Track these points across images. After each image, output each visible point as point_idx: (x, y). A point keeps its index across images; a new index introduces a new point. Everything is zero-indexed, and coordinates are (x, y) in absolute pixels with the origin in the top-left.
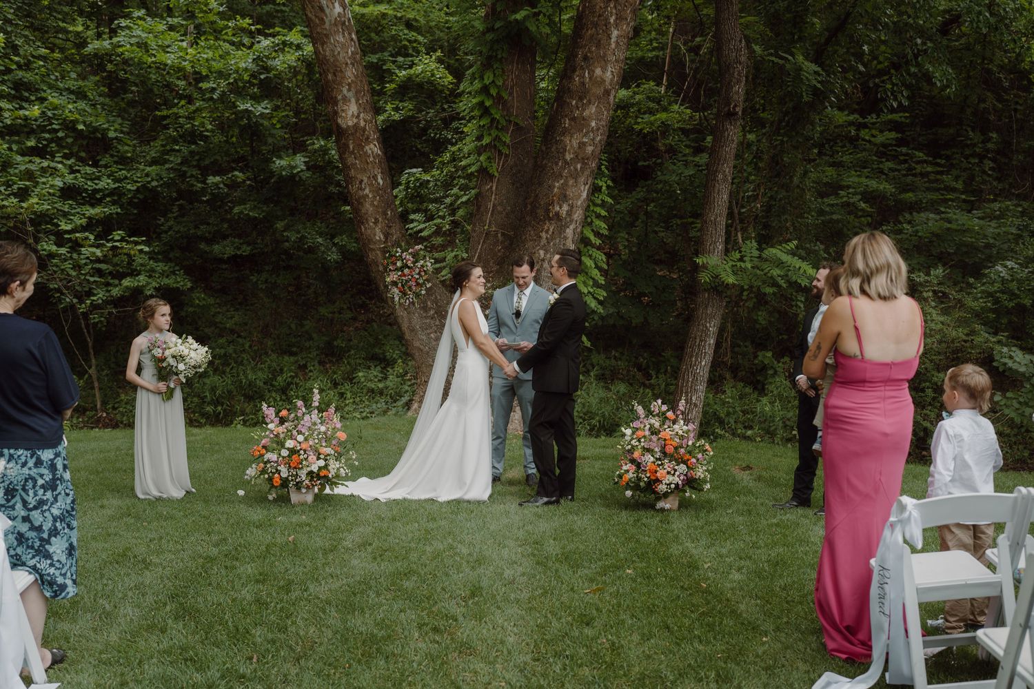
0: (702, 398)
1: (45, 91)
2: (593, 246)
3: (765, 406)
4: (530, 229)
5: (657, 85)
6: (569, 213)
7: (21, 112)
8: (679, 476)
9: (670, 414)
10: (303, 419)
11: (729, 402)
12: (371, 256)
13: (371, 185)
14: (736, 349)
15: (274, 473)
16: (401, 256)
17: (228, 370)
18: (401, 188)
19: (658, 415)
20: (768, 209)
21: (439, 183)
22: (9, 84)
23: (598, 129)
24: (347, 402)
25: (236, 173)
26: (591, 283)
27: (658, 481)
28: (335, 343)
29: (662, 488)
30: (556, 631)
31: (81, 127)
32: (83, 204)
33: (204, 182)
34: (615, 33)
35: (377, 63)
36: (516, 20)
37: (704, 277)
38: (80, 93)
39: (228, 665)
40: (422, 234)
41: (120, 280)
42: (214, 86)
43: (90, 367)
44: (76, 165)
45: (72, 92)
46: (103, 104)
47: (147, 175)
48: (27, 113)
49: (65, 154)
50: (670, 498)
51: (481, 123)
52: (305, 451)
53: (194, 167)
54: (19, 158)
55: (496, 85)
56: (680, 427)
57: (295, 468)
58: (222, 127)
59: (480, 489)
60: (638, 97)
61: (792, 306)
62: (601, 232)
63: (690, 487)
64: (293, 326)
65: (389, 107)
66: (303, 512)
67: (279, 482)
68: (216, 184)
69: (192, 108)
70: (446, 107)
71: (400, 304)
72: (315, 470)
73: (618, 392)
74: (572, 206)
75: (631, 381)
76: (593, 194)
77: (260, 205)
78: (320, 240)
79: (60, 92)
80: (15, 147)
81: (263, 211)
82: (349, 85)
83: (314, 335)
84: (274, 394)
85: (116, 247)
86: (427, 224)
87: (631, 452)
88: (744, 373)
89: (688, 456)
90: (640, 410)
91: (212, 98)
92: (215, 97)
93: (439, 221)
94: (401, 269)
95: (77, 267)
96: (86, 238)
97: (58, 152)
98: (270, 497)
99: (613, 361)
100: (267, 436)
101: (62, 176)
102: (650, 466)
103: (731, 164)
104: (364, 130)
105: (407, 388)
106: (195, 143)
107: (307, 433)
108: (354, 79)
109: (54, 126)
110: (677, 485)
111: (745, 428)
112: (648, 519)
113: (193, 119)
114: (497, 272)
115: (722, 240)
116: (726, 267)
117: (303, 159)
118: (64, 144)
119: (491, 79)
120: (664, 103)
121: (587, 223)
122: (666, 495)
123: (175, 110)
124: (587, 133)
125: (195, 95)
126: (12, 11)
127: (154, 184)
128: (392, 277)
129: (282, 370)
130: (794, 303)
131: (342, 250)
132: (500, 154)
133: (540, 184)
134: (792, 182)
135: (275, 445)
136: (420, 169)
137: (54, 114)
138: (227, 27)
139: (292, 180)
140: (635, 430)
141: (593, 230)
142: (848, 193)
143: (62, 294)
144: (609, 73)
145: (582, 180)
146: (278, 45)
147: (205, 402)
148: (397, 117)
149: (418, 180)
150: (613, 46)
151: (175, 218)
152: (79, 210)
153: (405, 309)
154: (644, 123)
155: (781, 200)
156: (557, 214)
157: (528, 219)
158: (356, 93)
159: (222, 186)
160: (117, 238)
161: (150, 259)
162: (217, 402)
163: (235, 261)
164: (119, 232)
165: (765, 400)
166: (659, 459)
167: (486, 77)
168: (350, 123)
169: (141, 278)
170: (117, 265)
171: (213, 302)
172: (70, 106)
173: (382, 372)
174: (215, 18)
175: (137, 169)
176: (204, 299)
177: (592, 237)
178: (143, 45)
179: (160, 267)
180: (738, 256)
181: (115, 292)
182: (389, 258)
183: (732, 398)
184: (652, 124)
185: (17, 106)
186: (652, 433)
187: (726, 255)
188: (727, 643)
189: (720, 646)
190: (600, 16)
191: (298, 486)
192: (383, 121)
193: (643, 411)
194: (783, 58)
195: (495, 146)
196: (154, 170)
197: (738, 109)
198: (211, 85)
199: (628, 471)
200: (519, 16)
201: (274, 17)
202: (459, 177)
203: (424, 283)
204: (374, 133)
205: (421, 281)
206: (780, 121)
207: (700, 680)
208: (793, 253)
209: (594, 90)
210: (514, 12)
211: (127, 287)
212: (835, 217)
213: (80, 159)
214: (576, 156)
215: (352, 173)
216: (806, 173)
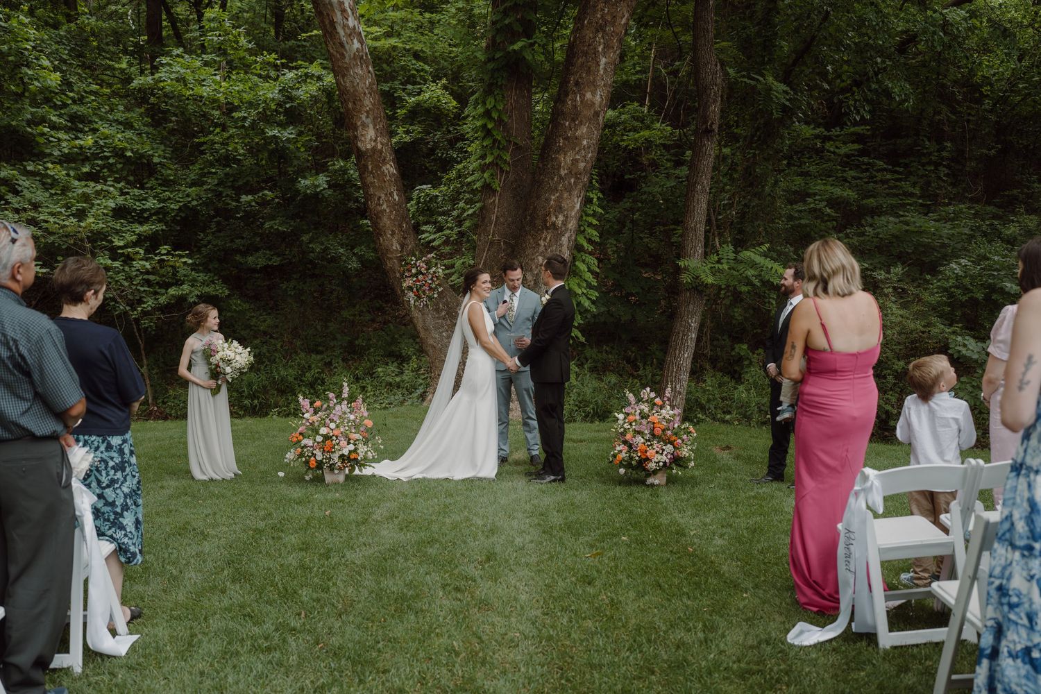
0: (686, 386)
1: (97, 123)
2: (586, 252)
3: (741, 393)
4: (529, 238)
5: (640, 106)
6: (565, 223)
7: (77, 142)
8: (666, 455)
9: (658, 400)
10: (334, 409)
11: (709, 390)
12: (389, 264)
13: (388, 201)
14: (715, 343)
15: (310, 457)
16: (415, 264)
17: (262, 367)
18: (413, 202)
19: (647, 401)
20: (742, 215)
21: (446, 198)
22: (65, 117)
23: (589, 147)
24: (368, 394)
25: (266, 192)
26: (585, 285)
27: (648, 459)
28: (357, 342)
29: (652, 466)
30: (562, 590)
31: (129, 154)
32: (133, 223)
33: (238, 201)
34: (603, 61)
35: (389, 91)
36: (514, 50)
37: (686, 278)
38: (127, 123)
39: (280, 620)
40: (434, 244)
41: (167, 289)
42: (245, 115)
43: (142, 367)
44: (126, 188)
45: (120, 123)
46: (147, 133)
47: (188, 196)
48: (82, 143)
49: (115, 178)
50: (659, 475)
51: (485, 144)
52: (337, 437)
53: (229, 187)
54: (76, 183)
55: (497, 110)
56: (667, 412)
57: (328, 452)
58: (253, 150)
59: (489, 469)
60: (623, 117)
61: (766, 303)
62: (593, 239)
63: (677, 465)
64: (319, 328)
65: (400, 130)
66: (336, 490)
67: (315, 464)
68: (249, 202)
69: (226, 135)
70: (451, 129)
71: (415, 306)
72: (346, 454)
73: (609, 382)
74: (566, 217)
75: (621, 373)
76: (585, 206)
77: (288, 221)
78: (341, 251)
79: (110, 123)
80: (72, 173)
81: (291, 226)
82: (367, 112)
83: (338, 336)
84: (303, 389)
85: (163, 260)
86: (438, 235)
87: (623, 434)
88: (722, 364)
89: (674, 437)
90: (631, 397)
91: (243, 126)
92: (246, 125)
93: (448, 232)
94: (416, 275)
95: (129, 278)
96: (137, 253)
97: (109, 176)
98: (307, 478)
99: (605, 355)
101: (114, 198)
102: (640, 446)
103: (709, 176)
104: (381, 152)
105: (421, 381)
106: (229, 166)
107: (338, 421)
108: (371, 106)
109: (106, 154)
110: (665, 463)
111: (724, 413)
112: (639, 492)
113: (227, 144)
115: (701, 244)
116: (706, 268)
117: (325, 179)
118: (115, 169)
119: (493, 104)
120: (647, 122)
121: (580, 231)
122: (655, 472)
123: (211, 137)
124: (579, 150)
125: (229, 123)
126: (67, 52)
127: (195, 203)
128: (408, 282)
129: (309, 367)
130: (767, 300)
131: (361, 259)
132: (502, 170)
133: (538, 197)
134: (763, 191)
135: (310, 432)
136: (429, 186)
137: (105, 143)
138: (256, 62)
139: (316, 197)
140: (626, 415)
141: (585, 238)
142: (815, 200)
143: (117, 303)
144: (598, 97)
145: (575, 193)
146: (301, 76)
147: (242, 396)
148: (408, 139)
149: (428, 195)
150: (602, 72)
151: (213, 233)
152: (128, 228)
153: (420, 311)
154: (630, 140)
155: (754, 207)
156: (554, 224)
157: (527, 229)
158: (374, 119)
159: (253, 204)
160: (164, 252)
161: (192, 270)
162: (253, 396)
163: (267, 270)
164: (165, 247)
165: (741, 388)
167: (488, 102)
168: (369, 147)
169: (185, 287)
170: (164, 276)
171: (247, 308)
172: (119, 136)
173: (398, 368)
174: (248, 57)
175: (179, 190)
176: (240, 305)
177: (585, 244)
178: (182, 80)
179: (201, 277)
180: (716, 258)
181: (163, 300)
182: (404, 266)
183: (712, 386)
184: (636, 141)
185: (73, 136)
186: (642, 418)
187: (705, 258)
188: (712, 599)
189: (705, 601)
190: (589, 45)
191: (331, 467)
192: (395, 143)
193: (634, 398)
194: (753, 79)
195: (497, 164)
196: (193, 191)
197: (714, 127)
198: (243, 114)
199: (622, 451)
200: (516, 47)
201: (296, 52)
202: (464, 192)
203: (436, 288)
204: (390, 155)
205: (433, 286)
206: (753, 136)
207: (689, 630)
208: (765, 255)
209: (585, 112)
210: (513, 43)
211: (172, 295)
212: (803, 222)
213: (128, 183)
214: (570, 172)
215: (371, 191)
216: (776, 182)
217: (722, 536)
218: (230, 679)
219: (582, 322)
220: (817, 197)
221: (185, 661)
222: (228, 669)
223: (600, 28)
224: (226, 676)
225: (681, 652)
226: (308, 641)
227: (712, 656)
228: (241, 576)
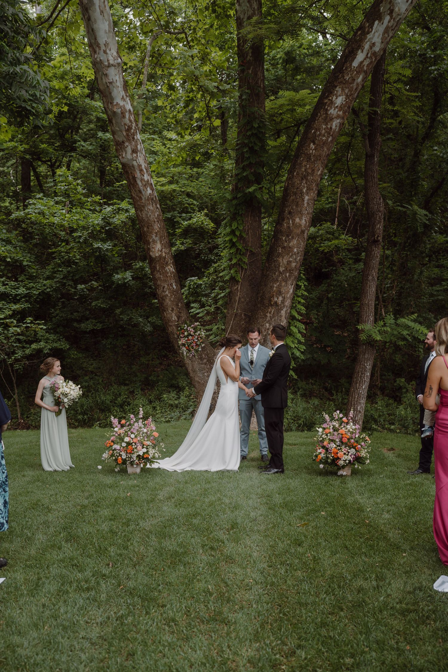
0: (364, 407)
2: (297, 320)
3: (401, 411)
4: (260, 311)
5: (332, 224)
6: (283, 302)
8: (351, 456)
9: (344, 419)
10: (134, 425)
11: (379, 409)
12: (170, 329)
13: (169, 289)
14: (383, 377)
15: (118, 456)
16: (187, 329)
17: (90, 395)
18: (186, 288)
19: (337, 420)
20: (400, 294)
21: (207, 285)
23: (298, 253)
24: (157, 412)
25: (93, 282)
26: (296, 342)
27: (338, 459)
28: (150, 378)
29: (341, 463)
30: (281, 549)
31: (8, 260)
32: (10, 303)
33: (76, 288)
34: (307, 198)
35: (171, 218)
36: (249, 192)
37: (363, 337)
38: (8, 241)
39: (96, 569)
40: (199, 316)
41: (30, 345)
42: (81, 234)
43: (14, 394)
44: (6, 281)
45: (4, 241)
46: (20, 246)
47: (44, 285)
50: (346, 469)
51: (231, 252)
52: (135, 443)
53: (70, 280)
55: (239, 230)
56: (351, 427)
57: (130, 453)
58: (85, 257)
59: (234, 464)
60: (321, 232)
61: (416, 351)
62: (301, 312)
63: (358, 462)
64: (126, 369)
65: (178, 242)
66: (135, 479)
67: (121, 460)
68: (82, 289)
69: (69, 247)
70: (210, 241)
71: (187, 356)
72: (141, 454)
73: (314, 404)
74: (284, 298)
75: (321, 397)
76: (296, 290)
77: (107, 301)
78: (140, 320)
81: (109, 304)
82: (156, 233)
83: (138, 374)
84: (116, 408)
85: (29, 327)
86: (201, 309)
87: (322, 441)
88: (388, 391)
89: (356, 444)
90: (327, 417)
91: (79, 242)
92: (81, 241)
93: (207, 308)
94: (187, 336)
95: (7, 338)
96: (12, 322)
98: (116, 470)
99: (310, 386)
100: (114, 435)
102: (333, 450)
103: (377, 270)
104: (165, 258)
105: (191, 403)
106: (70, 266)
107: (136, 433)
108: (158, 230)
110: (350, 461)
111: (390, 424)
112: (333, 480)
113: (69, 253)
115: (372, 314)
116: (376, 330)
117: (130, 274)
119: (236, 226)
120: (336, 235)
121: (292, 307)
122: (343, 467)
123: (59, 248)
124: (292, 255)
125: (70, 239)
127: (48, 290)
128: (182, 341)
129: (120, 394)
130: (417, 349)
131: (153, 325)
132: (242, 268)
133: (266, 285)
134: (413, 278)
135: (118, 440)
136: (196, 278)
138: (88, 201)
139: (125, 286)
140: (324, 429)
141: (297, 311)
144: (304, 221)
145: (290, 282)
146: (115, 210)
147: (77, 413)
148: (183, 248)
149: (195, 284)
150: (306, 205)
151: (60, 309)
152: (7, 306)
153: (190, 359)
154: (325, 246)
155: (407, 289)
156: (276, 303)
157: (259, 305)
158: (160, 237)
159: (85, 290)
160: (29, 321)
161: (46, 332)
162: (84, 413)
163: (93, 332)
164: (30, 318)
165: (401, 407)
166: (339, 446)
167: (233, 225)
168: (157, 255)
169: (42, 343)
170: (29, 336)
171: (81, 356)
172: (3, 248)
173: (177, 394)
174: (82, 198)
175: (39, 282)
176: (76, 354)
177: (297, 315)
178: (42, 213)
179: (52, 337)
180: (382, 323)
181: (28, 351)
182: (180, 330)
183: (382, 406)
184: (330, 247)
186: (334, 431)
187: (375, 323)
188: (382, 557)
189: (377, 559)
190: (297, 188)
191: (132, 464)
192: (175, 251)
193: (328, 418)
194: (404, 207)
195: (239, 264)
196: (48, 282)
197: (379, 238)
198: (79, 234)
199: (321, 453)
200: (251, 190)
201: (113, 194)
202: (219, 281)
203: (200, 344)
204: (171, 260)
205: (198, 343)
206: (405, 243)
207: (367, 579)
208: (415, 321)
210: (248, 188)
211: (34, 349)
212: (440, 298)
213: (8, 278)
214: (286, 269)
215: (159, 283)
216: (421, 272)
217: (388, 512)
218: (62, 610)
219: (295, 366)
221: (34, 596)
222: (61, 603)
223: (304, 177)
224: (59, 608)
225: (361, 595)
226: (113, 584)
227: (382, 598)
228: (71, 538)
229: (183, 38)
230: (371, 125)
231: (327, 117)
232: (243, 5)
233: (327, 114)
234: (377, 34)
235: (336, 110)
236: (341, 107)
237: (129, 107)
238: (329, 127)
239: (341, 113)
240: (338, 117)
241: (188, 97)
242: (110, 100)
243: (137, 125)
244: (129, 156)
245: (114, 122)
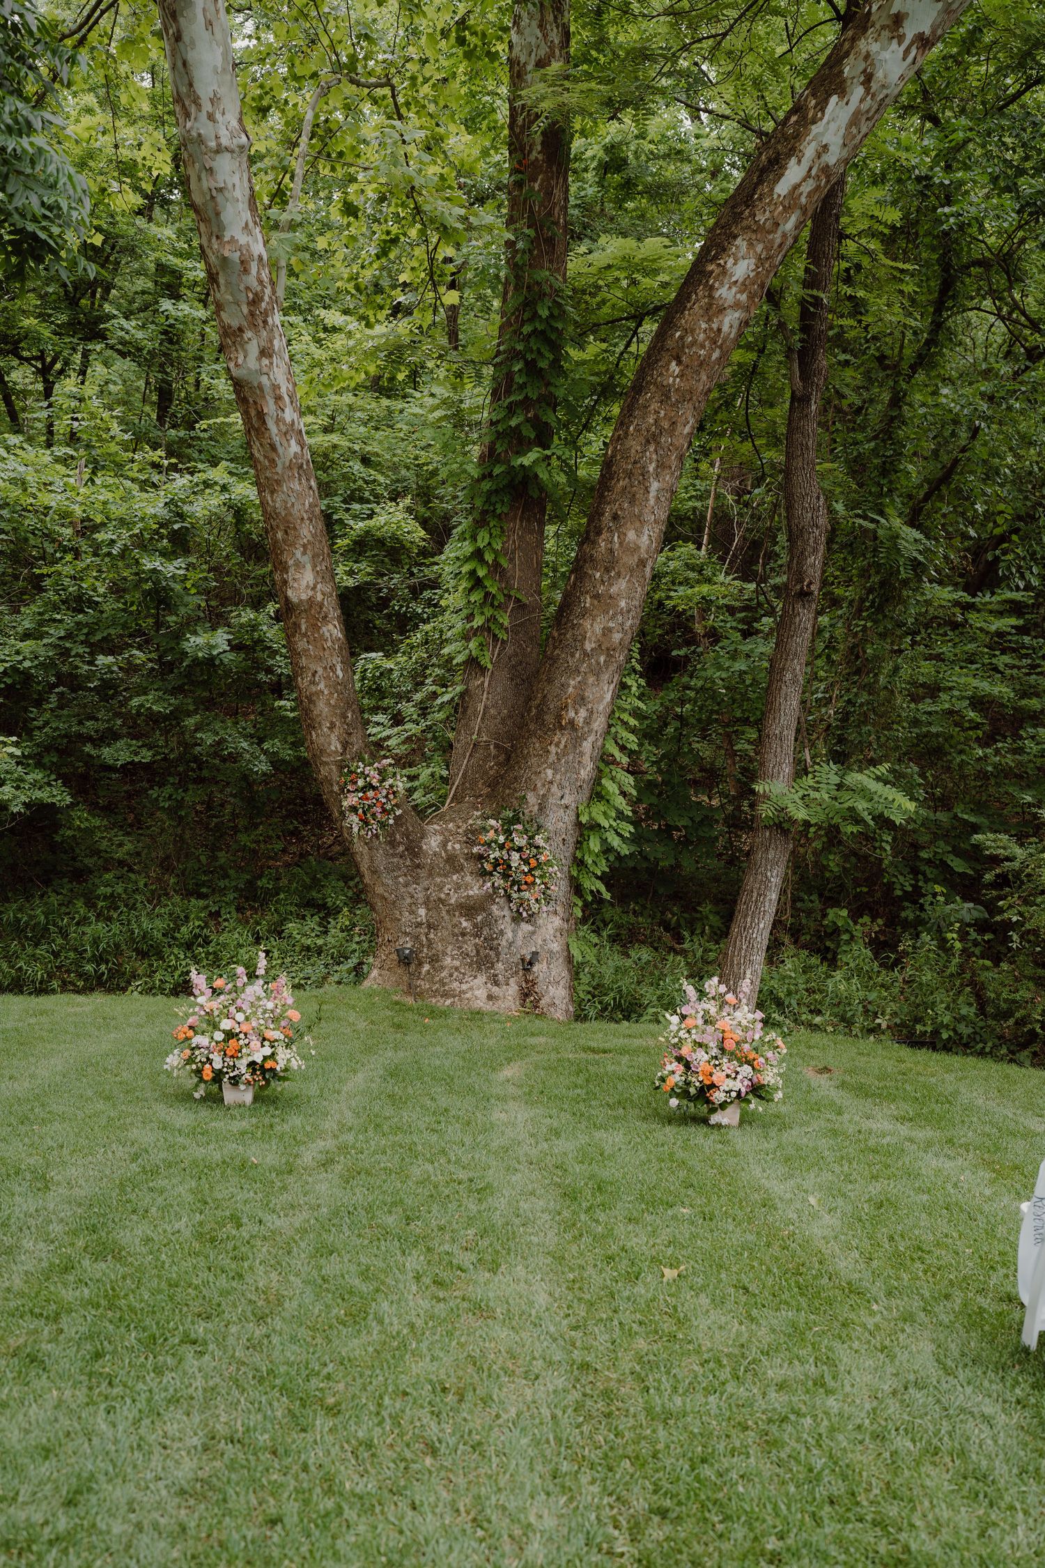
0: (759, 971)
2: (618, 765)
3: (838, 983)
4: (534, 740)
5: (697, 548)
6: (588, 722)
8: (741, 1081)
9: (730, 997)
10: (244, 991)
11: (789, 977)
12: (324, 771)
13: (327, 678)
14: (799, 905)
15: (204, 1063)
16: (362, 772)
17: (115, 916)
19: (714, 998)
20: (845, 717)
21: (406, 673)
23: (628, 612)
25: (135, 652)
26: (613, 814)
27: (713, 1086)
28: (259, 883)
33: (91, 663)
34: (655, 486)
35: (328, 511)
36: (522, 466)
37: (765, 811)
40: (390, 743)
42: (113, 537)
47: (18, 653)
50: (730, 1109)
51: (472, 599)
52: (246, 1034)
53: (81, 642)
55: (493, 549)
56: (743, 1015)
57: (232, 1056)
58: (117, 590)
60: (673, 565)
62: (628, 746)
63: (757, 1096)
64: (203, 858)
65: (340, 569)
66: (243, 1117)
67: (211, 1075)
68: (108, 666)
69: (80, 565)
70: (415, 570)
71: (360, 837)
72: (259, 1060)
73: (639, 959)
74: (591, 712)
75: (657, 945)
76: (619, 696)
77: (166, 696)
78: (245, 745)
81: (170, 704)
82: (304, 546)
83: (232, 872)
84: (176, 951)
86: (396, 730)
87: (677, 1046)
88: (808, 937)
89: (754, 1054)
90: (691, 990)
91: (109, 554)
92: (114, 552)
93: (408, 726)
94: (364, 790)
98: (197, 1095)
99: (632, 919)
100: (194, 1014)
102: (703, 1066)
103: (803, 661)
104: (321, 605)
105: (355, 946)
106: (81, 611)
107: (249, 1011)
108: (311, 538)
110: (739, 1092)
111: (811, 1012)
112: (697, 1135)
113: (82, 579)
114: (488, 796)
115: (789, 760)
116: (796, 796)
117: (225, 637)
119: (486, 541)
120: (708, 572)
121: (608, 735)
122: (723, 1106)
123: (58, 567)
124: (615, 615)
125: (86, 548)
127: (27, 664)
128: (351, 800)
129: (187, 917)
131: (273, 758)
132: (496, 639)
133: (550, 681)
134: (877, 681)
135: (205, 1025)
136: (380, 654)
138: (133, 460)
139: (211, 663)
140: (683, 1017)
141: (618, 744)
142: (952, 697)
144: (646, 537)
145: (605, 677)
146: (197, 485)
147: (83, 958)
148: (350, 583)
149: (378, 667)
150: (652, 502)
151: (52, 710)
153: (366, 844)
154: (679, 598)
155: (862, 705)
156: (572, 722)
157: (532, 727)
158: (313, 557)
159: (115, 669)
161: (18, 763)
162: (99, 959)
163: (130, 770)
165: (838, 975)
166: (716, 1058)
167: (479, 538)
168: (304, 597)
171: (97, 824)
173: (320, 925)
174: (121, 452)
176: (87, 819)
177: (617, 754)
178: (20, 482)
179: (31, 775)
180: (811, 782)
182: (346, 775)
183: (794, 971)
184: (689, 599)
187: (794, 780)
190: (635, 462)
191: (235, 1081)
193: (694, 992)
194: (873, 521)
195: (489, 629)
196: (27, 646)
197: (812, 588)
198: (110, 536)
199: (674, 1074)
200: (528, 460)
201: (190, 446)
202: (433, 666)
203: (392, 809)
204: (335, 609)
205: (388, 807)
206: (862, 600)
208: (884, 780)
209: (625, 559)
210: (519, 453)
212: (934, 730)
214: (600, 646)
215: (303, 661)
216: (896, 669)
219: (607, 869)
220: (956, 693)
223: (652, 439)
228: (106, 1251)
229: (384, 97)
230: (805, 329)
231: (710, 305)
232: (527, 31)
233: (711, 297)
234: (833, 126)
235: (734, 289)
236: (743, 284)
237: (258, 249)
238: (715, 326)
239: (743, 298)
240: (737, 305)
241: (388, 233)
242: (215, 230)
243: (274, 292)
244: (252, 363)
245: (222, 280)
